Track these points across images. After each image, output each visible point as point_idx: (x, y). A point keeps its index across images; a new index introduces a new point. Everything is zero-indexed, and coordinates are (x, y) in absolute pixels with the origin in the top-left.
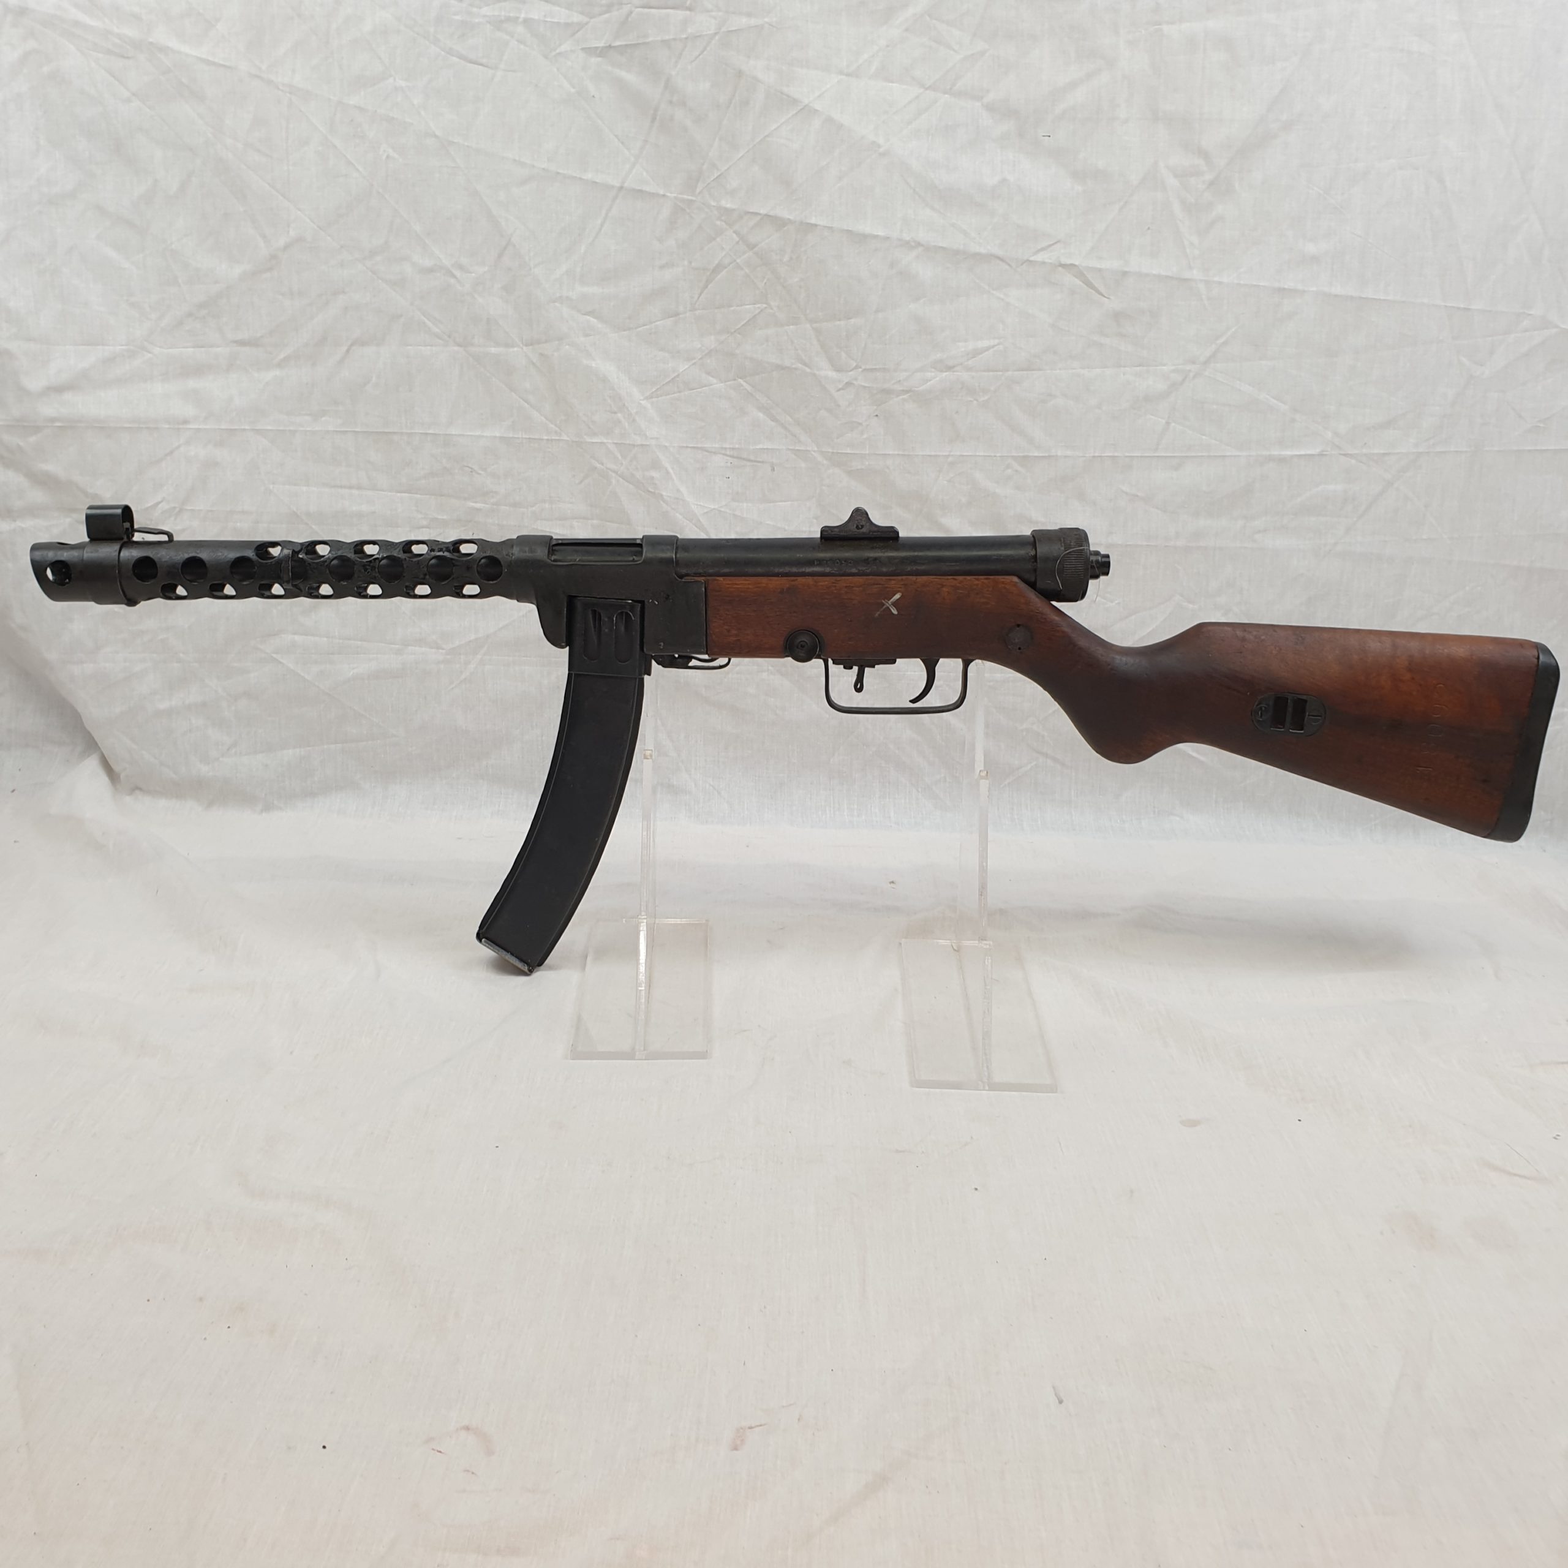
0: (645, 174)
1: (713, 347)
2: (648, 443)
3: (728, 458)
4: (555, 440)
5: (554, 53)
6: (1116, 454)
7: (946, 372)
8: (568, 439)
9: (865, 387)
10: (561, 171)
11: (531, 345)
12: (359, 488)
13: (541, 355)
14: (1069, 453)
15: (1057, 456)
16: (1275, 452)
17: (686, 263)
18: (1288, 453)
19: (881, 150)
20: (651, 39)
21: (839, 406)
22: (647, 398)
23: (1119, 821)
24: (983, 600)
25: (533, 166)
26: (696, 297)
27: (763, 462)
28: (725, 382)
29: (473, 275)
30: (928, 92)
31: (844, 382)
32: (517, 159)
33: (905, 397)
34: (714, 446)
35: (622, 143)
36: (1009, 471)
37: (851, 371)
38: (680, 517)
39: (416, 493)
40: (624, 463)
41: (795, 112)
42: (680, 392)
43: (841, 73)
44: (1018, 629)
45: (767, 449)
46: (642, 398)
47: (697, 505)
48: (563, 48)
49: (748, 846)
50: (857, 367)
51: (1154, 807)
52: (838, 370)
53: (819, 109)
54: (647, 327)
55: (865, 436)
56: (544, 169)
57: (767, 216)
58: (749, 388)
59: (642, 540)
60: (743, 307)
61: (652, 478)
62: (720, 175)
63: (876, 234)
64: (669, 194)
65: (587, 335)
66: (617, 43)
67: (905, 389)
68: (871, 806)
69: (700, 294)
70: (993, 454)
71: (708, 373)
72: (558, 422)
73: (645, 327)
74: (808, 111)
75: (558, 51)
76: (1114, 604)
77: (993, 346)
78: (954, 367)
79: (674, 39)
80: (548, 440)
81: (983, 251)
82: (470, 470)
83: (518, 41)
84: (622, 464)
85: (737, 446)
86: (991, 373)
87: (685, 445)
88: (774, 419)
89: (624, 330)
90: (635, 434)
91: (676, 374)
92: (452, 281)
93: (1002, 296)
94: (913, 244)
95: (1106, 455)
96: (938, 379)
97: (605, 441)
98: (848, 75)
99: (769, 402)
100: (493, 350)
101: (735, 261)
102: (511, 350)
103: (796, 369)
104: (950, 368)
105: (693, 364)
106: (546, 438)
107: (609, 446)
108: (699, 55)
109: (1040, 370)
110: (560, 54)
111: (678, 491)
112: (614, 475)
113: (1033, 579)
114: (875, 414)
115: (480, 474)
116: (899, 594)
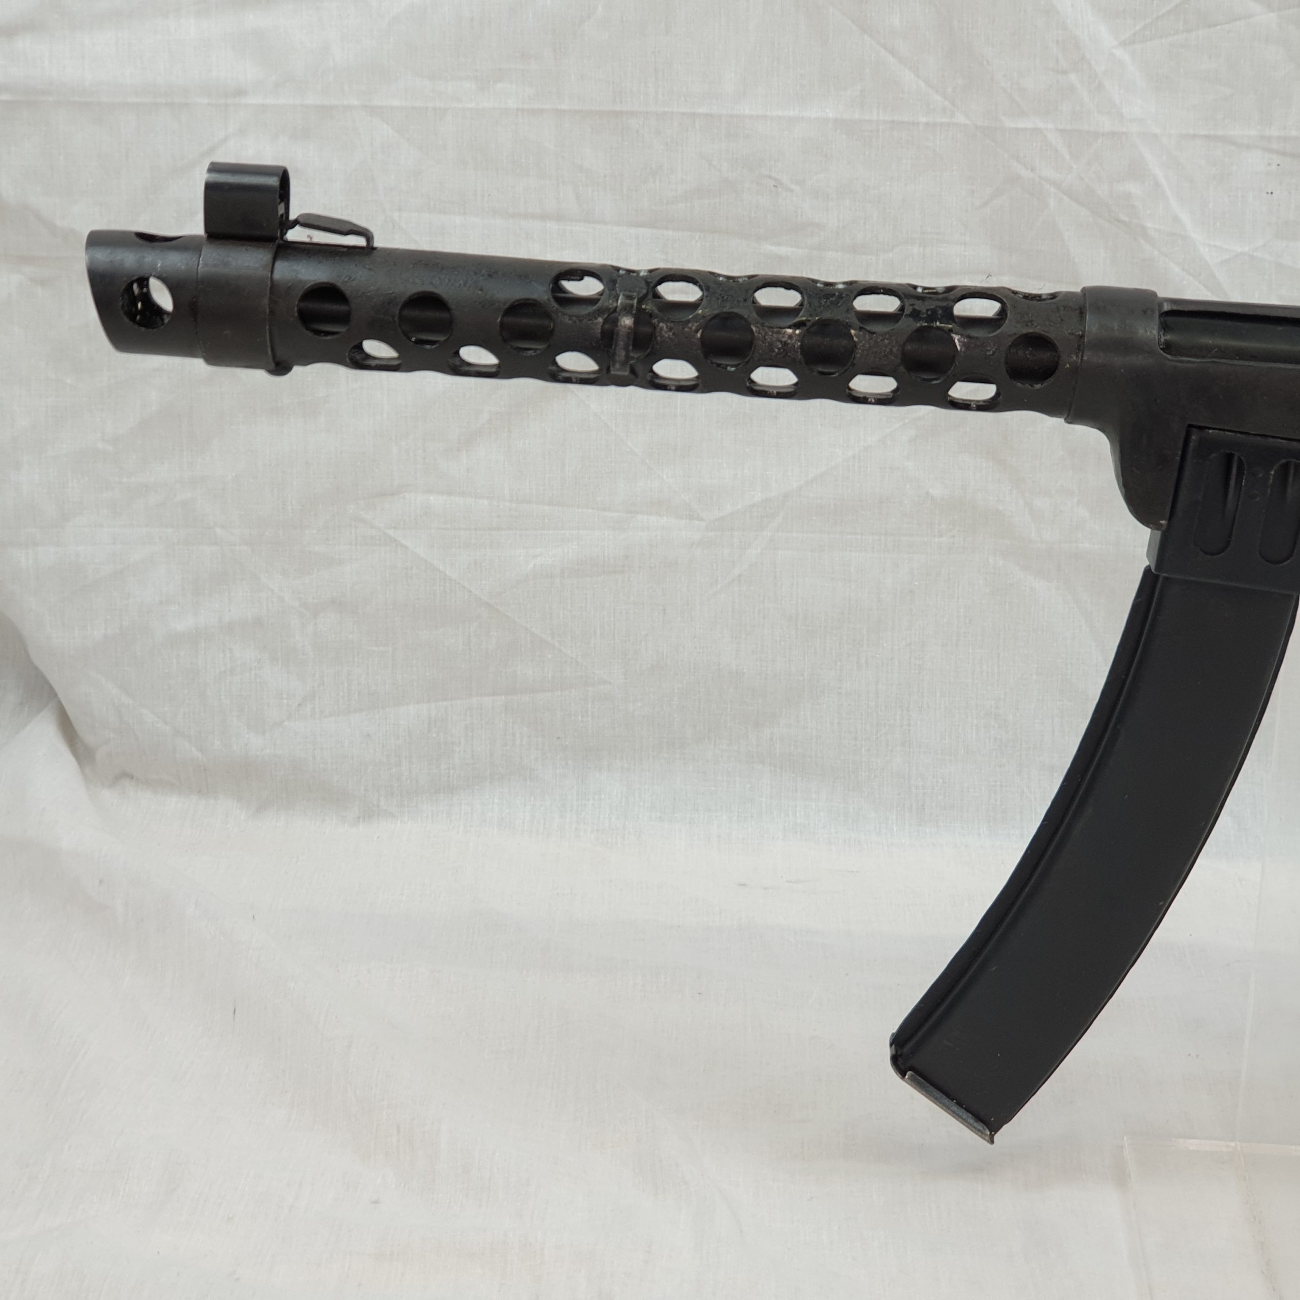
2: (1124, 130)
3: (1271, 155)
4: (943, 124)
8: (968, 122)
12: (560, 217)
22: (1124, 44)
34: (1247, 133)
39: (667, 228)
40: (1075, 167)
42: (1189, 31)
46: (1116, 43)
47: (1210, 246)
61: (1128, 195)
72: (949, 91)
80: (927, 124)
82: (773, 183)
85: (1293, 134)
87: (1192, 132)
97: (1041, 125)
106: (924, 120)
111: (1175, 219)
112: (1053, 190)
115: (792, 191)
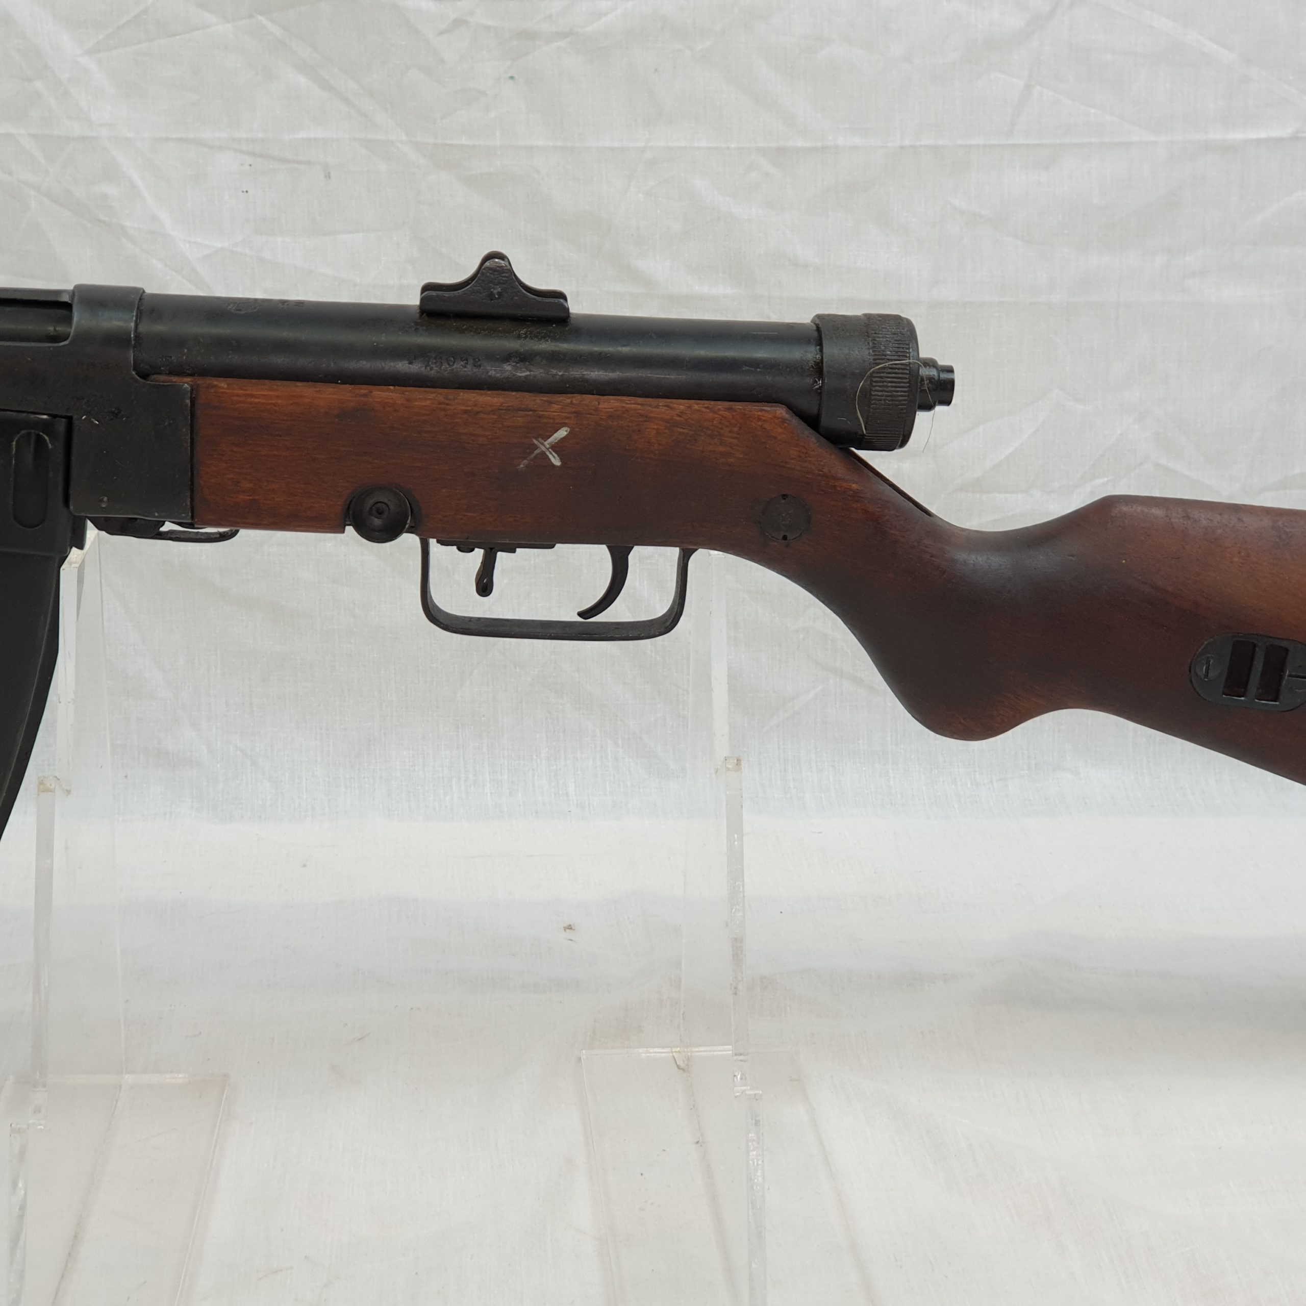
2: (94, 134)
3: (245, 158)
6: (941, 142)
9: (488, 28)
14: (857, 141)
15: (836, 147)
16: (1217, 135)
18: (1238, 135)
21: (443, 61)
22: (89, 52)
23: (969, 785)
24: (721, 449)
27: (308, 163)
28: (234, 21)
31: (451, 19)
33: (560, 43)
36: (753, 176)
42: (151, 40)
44: (783, 501)
45: (315, 139)
47: (190, 242)
49: (305, 866)
51: (1029, 757)
55: (492, 115)
58: (278, 32)
67: (561, 30)
68: (533, 775)
70: (723, 146)
84: (48, 173)
85: (260, 135)
88: (326, 86)
90: (69, 118)
91: (142, 7)
95: (923, 143)
96: (619, 11)
97: (13, 131)
99: (315, 55)
107: (22, 141)
112: (32, 192)
113: (814, 410)
114: (509, 75)
116: (565, 429)
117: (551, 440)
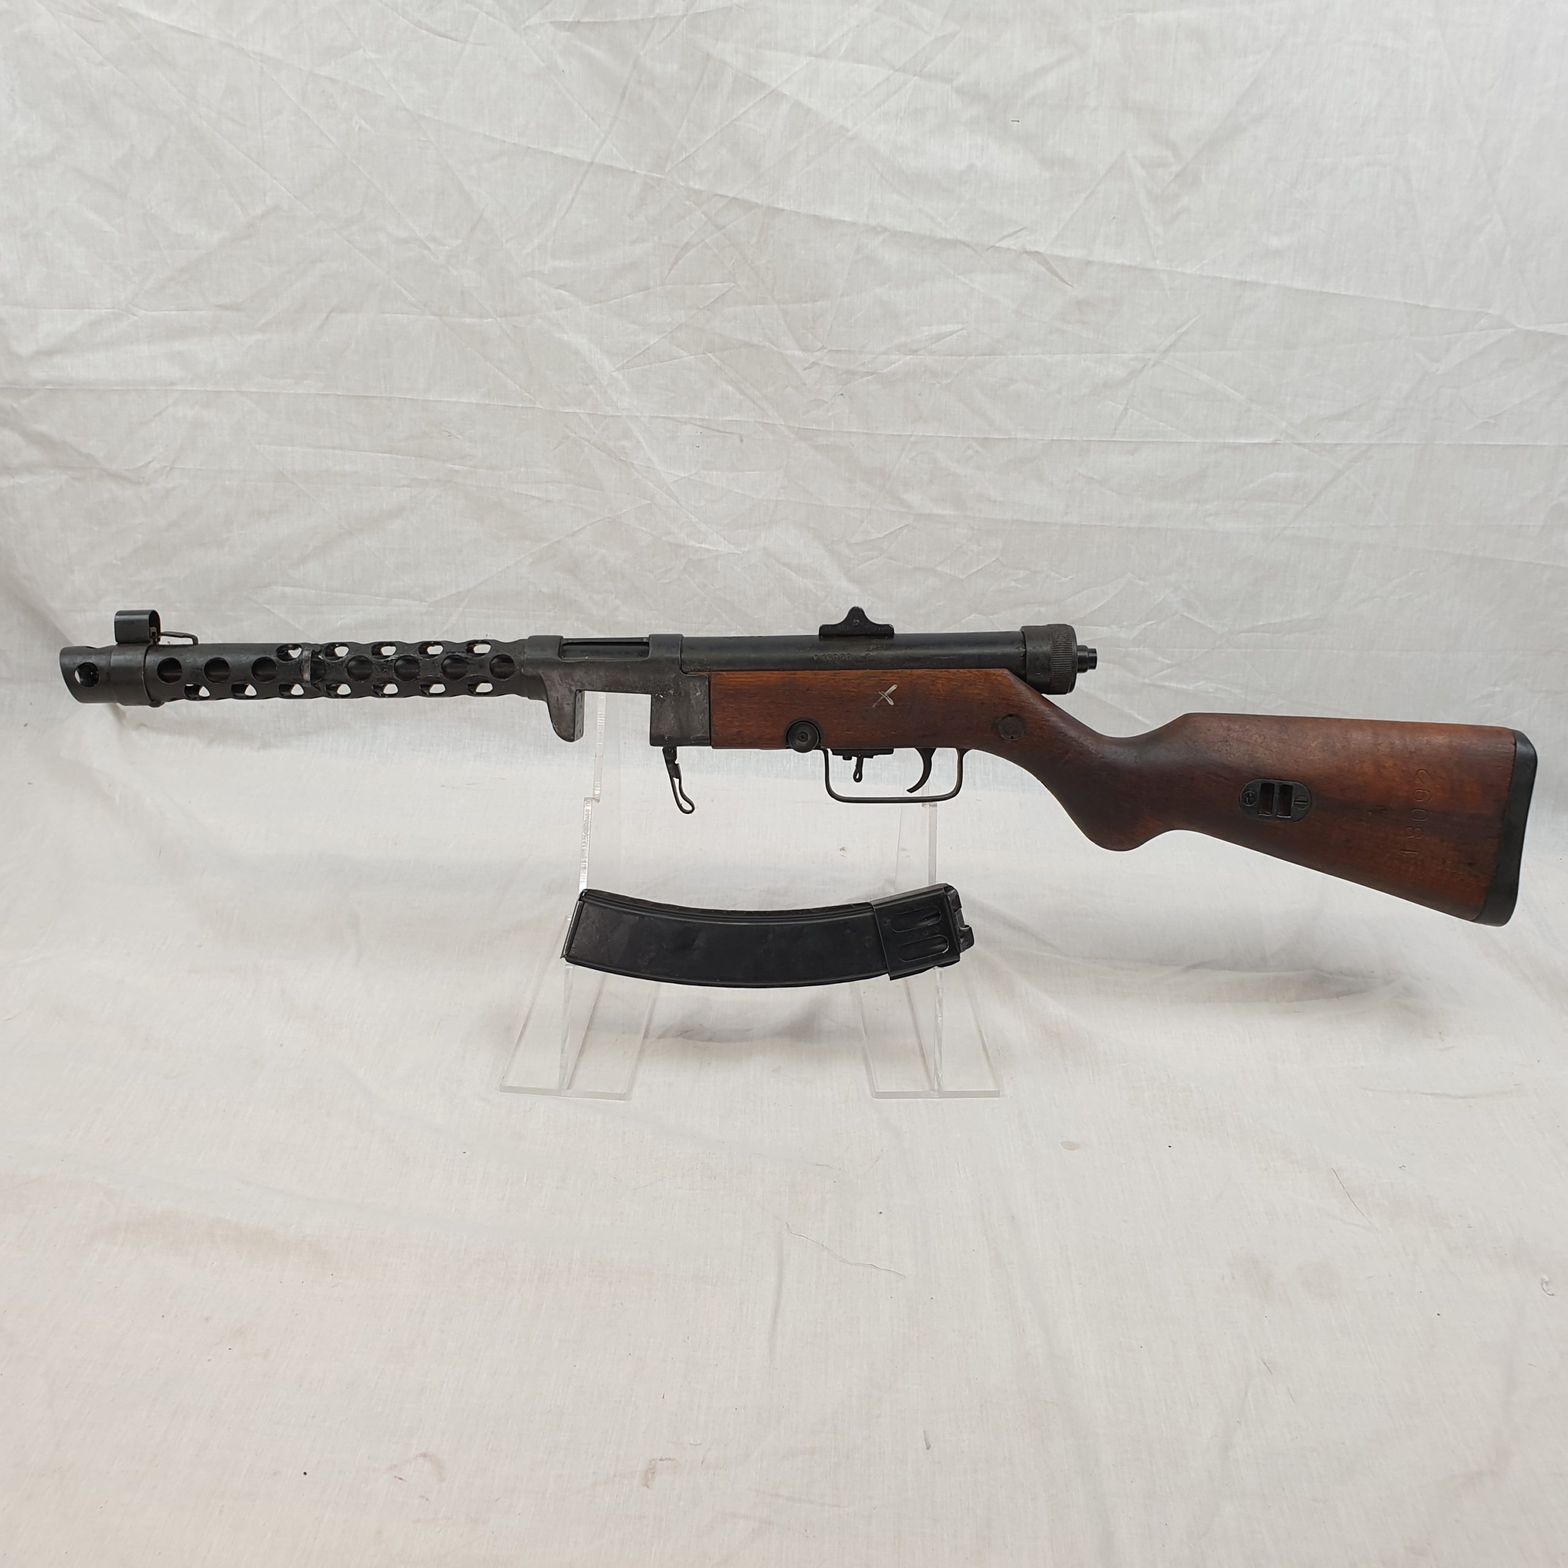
0: (614, 150)
1: (683, 320)
2: (620, 414)
3: (697, 428)
4: (530, 407)
5: (523, 26)
6: (1074, 438)
7: (910, 355)
8: (542, 407)
9: (831, 367)
10: (531, 146)
11: (505, 316)
12: (342, 448)
13: (514, 326)
14: (1028, 436)
15: (1016, 438)
16: (1230, 441)
17: (656, 238)
19: (849, 134)
20: (618, 18)
21: (805, 384)
22: (618, 369)
25: (504, 142)
26: (667, 271)
27: (731, 433)
28: (695, 355)
29: (447, 247)
30: (897, 73)
31: (811, 362)
32: (488, 134)
33: (868, 378)
34: (684, 416)
35: (593, 119)
36: (970, 452)
37: (818, 351)
38: (651, 485)
39: (397, 454)
40: (596, 432)
41: (763, 96)
42: (651, 364)
43: (810, 54)
45: (736, 421)
46: (613, 369)
47: (668, 473)
48: (533, 21)
50: (823, 348)
52: (805, 349)
53: (788, 94)
54: (619, 300)
55: (830, 414)
56: (514, 144)
57: (735, 199)
58: (718, 362)
59: (648, 638)
60: (712, 285)
61: (623, 447)
62: (688, 156)
63: (842, 219)
64: (638, 171)
65: (560, 308)
66: (586, 20)
67: (869, 371)
69: (670, 270)
70: (954, 436)
71: (678, 346)
72: (532, 391)
73: (617, 300)
74: (776, 96)
75: (527, 24)
76: (1067, 579)
77: (957, 331)
78: (917, 351)
79: (643, 20)
80: (522, 407)
81: (949, 236)
82: (448, 434)
83: (487, 13)
84: (594, 433)
85: (707, 417)
86: (954, 358)
87: (656, 415)
88: (743, 393)
89: (596, 303)
90: (606, 405)
91: (647, 346)
92: (426, 252)
93: (967, 281)
94: (879, 229)
95: (1064, 438)
96: (902, 361)
97: (578, 411)
98: (817, 56)
99: (738, 376)
100: (468, 320)
101: (703, 240)
102: (486, 321)
103: (764, 347)
104: (914, 352)
105: (663, 338)
106: (520, 405)
107: (582, 416)
108: (668, 36)
109: (1001, 354)
110: (529, 27)
111: (649, 459)
112: (586, 443)
114: (840, 393)
115: (458, 438)
116: (895, 685)
117: (888, 692)
